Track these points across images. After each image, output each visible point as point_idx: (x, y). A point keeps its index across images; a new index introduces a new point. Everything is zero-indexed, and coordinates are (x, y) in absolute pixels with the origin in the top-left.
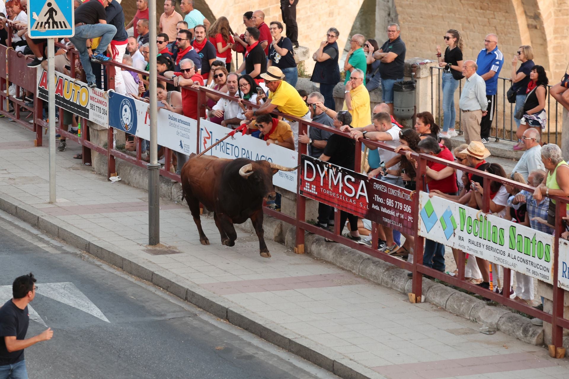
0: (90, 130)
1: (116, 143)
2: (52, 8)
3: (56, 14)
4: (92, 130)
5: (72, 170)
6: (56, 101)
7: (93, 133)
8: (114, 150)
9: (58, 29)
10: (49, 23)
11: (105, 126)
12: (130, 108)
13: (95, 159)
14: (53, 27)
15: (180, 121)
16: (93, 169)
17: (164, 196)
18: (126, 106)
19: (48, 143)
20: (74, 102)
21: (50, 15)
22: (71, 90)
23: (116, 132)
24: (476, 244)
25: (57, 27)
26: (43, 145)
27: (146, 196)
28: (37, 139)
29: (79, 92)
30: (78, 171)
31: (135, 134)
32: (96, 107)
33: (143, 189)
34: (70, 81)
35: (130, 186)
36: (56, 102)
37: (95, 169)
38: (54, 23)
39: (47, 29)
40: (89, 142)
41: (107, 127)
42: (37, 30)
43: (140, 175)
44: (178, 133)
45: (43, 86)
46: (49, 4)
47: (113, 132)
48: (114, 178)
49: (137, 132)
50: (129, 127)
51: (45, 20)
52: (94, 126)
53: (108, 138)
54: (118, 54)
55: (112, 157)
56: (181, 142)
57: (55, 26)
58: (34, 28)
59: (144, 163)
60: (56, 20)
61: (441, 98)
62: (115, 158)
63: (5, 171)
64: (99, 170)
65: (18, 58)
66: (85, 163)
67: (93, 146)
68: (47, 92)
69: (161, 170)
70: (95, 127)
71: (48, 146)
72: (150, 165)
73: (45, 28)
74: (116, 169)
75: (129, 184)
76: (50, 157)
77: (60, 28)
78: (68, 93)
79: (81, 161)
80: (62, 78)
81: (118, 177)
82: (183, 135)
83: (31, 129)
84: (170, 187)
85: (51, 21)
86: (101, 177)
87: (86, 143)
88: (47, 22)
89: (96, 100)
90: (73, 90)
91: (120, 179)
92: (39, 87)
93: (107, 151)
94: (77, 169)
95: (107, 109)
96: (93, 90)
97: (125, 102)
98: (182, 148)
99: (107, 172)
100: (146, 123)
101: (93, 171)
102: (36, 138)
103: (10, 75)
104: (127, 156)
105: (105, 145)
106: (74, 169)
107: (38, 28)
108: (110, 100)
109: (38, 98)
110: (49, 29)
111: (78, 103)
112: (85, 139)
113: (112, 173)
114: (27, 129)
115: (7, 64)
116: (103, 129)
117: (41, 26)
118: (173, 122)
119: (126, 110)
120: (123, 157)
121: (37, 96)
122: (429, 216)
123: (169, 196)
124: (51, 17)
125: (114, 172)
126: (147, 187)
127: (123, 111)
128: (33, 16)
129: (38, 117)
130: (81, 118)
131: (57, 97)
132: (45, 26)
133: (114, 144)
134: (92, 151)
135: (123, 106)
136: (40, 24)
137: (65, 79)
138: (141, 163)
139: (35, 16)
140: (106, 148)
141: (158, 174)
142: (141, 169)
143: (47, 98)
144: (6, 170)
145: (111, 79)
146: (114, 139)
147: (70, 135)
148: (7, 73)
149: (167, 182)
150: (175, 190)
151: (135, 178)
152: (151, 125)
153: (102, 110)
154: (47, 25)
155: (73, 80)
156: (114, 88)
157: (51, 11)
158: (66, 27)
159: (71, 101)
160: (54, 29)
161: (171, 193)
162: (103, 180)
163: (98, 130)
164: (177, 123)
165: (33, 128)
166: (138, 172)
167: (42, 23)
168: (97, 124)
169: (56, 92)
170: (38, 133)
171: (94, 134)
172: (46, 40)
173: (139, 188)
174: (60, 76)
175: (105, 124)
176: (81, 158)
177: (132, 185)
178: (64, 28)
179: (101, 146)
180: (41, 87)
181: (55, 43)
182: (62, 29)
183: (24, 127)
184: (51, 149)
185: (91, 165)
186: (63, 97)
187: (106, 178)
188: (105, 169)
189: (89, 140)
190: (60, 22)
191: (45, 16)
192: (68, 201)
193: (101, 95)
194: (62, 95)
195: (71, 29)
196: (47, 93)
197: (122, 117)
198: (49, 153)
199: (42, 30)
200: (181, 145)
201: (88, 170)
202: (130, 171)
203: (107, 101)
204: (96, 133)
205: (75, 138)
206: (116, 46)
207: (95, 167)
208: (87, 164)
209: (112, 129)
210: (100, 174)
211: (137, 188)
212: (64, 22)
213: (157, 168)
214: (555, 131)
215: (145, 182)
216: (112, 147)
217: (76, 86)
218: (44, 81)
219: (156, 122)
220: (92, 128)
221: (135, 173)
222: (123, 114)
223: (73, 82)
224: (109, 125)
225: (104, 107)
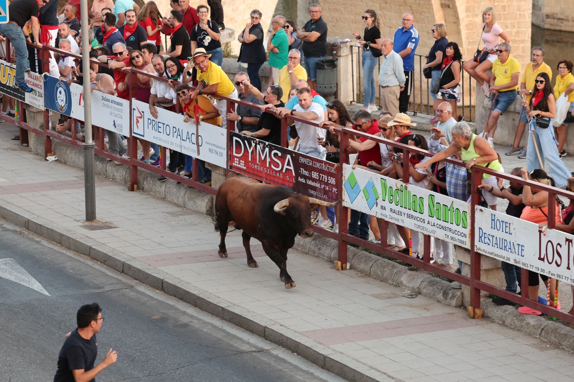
0: (27, 112)
1: (52, 124)
4: (29, 112)
5: (10, 151)
7: (29, 115)
8: (50, 131)
11: (40, 108)
12: (65, 91)
13: (32, 140)
15: (113, 102)
17: (100, 174)
18: (60, 89)
20: (10, 85)
22: (7, 75)
23: (52, 114)
24: (397, 213)
27: (82, 174)
30: (16, 152)
31: (70, 115)
33: (79, 168)
34: (6, 66)
35: (67, 165)
37: (32, 150)
40: (26, 124)
41: (43, 108)
43: (76, 155)
44: (111, 114)
47: (48, 113)
48: (51, 158)
49: (71, 113)
50: (64, 108)
52: (30, 108)
53: (44, 119)
54: (52, 39)
55: (48, 137)
56: (114, 121)
59: (79, 143)
61: (362, 75)
62: (51, 138)
64: (36, 151)
66: (22, 144)
67: (29, 127)
69: (96, 149)
70: (31, 110)
72: (85, 145)
74: (52, 149)
75: (65, 163)
78: (4, 77)
79: (18, 142)
81: (54, 156)
82: (116, 115)
84: (105, 166)
86: (38, 157)
87: (23, 125)
89: (32, 83)
90: (9, 74)
91: (57, 159)
93: (43, 131)
94: (15, 150)
95: (42, 91)
96: (28, 74)
97: (60, 85)
98: (116, 127)
99: (44, 152)
100: (80, 104)
101: (30, 151)
104: (63, 137)
105: (41, 127)
106: (12, 150)
108: (45, 83)
112: (22, 121)
113: (49, 153)
116: (39, 111)
118: (106, 103)
119: (60, 93)
120: (59, 138)
122: (352, 187)
123: (104, 174)
125: (51, 152)
126: (83, 166)
127: (58, 93)
130: (18, 101)
133: (50, 125)
134: (29, 132)
135: (57, 88)
137: (1, 64)
138: (76, 143)
140: (43, 129)
141: (93, 153)
142: (77, 149)
145: (46, 63)
146: (50, 120)
147: (7, 117)
149: (102, 160)
150: (110, 168)
151: (72, 158)
152: (85, 106)
153: (37, 93)
155: (9, 64)
156: (48, 71)
159: (8, 84)
161: (106, 171)
162: (41, 160)
163: (34, 112)
164: (110, 104)
166: (74, 151)
168: (33, 107)
171: (31, 116)
173: (76, 167)
175: (41, 106)
176: (19, 139)
177: (68, 163)
179: (37, 127)
185: (28, 146)
187: (43, 158)
188: (41, 149)
189: (26, 122)
192: (7, 180)
193: (36, 78)
195: (5, 16)
197: (57, 99)
200: (114, 124)
201: (26, 150)
202: (66, 150)
203: (42, 84)
204: (32, 114)
205: (12, 120)
206: (50, 31)
207: (32, 147)
208: (24, 145)
209: (47, 111)
210: (37, 154)
211: (73, 167)
213: (92, 148)
214: (469, 104)
215: (80, 160)
216: (48, 128)
217: (12, 70)
219: (90, 103)
220: (28, 110)
221: (71, 152)
222: (58, 97)
223: (9, 67)
224: (45, 107)
225: (40, 90)
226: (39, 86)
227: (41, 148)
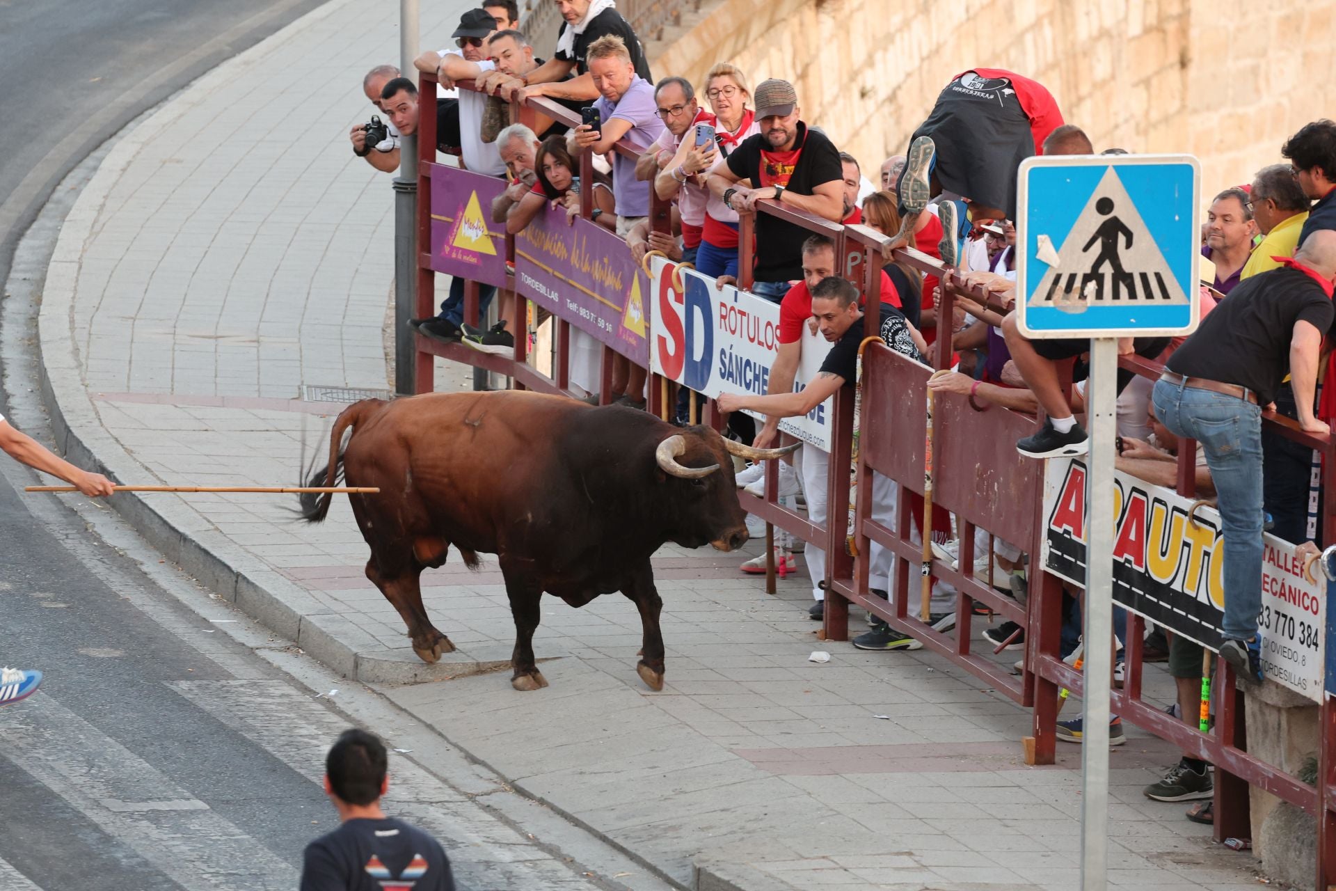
0: (1249, 705)
2: (1115, 219)
3: (1129, 244)
4: (1256, 707)
5: (1170, 865)
6: (1115, 585)
7: (1259, 717)
9: (1133, 302)
10: (1100, 279)
11: (1307, 693)
13: (1264, 826)
14: (1116, 295)
16: (1256, 867)
19: (1079, 753)
20: (1187, 591)
21: (1104, 245)
22: (1175, 546)
25: (1133, 295)
26: (1057, 759)
28: (1036, 734)
29: (1207, 554)
30: (1197, 870)
32: (1274, 617)
34: (1175, 509)
36: (1117, 592)
37: (1265, 866)
38: (1121, 276)
39: (1091, 299)
40: (1243, 756)
42: (1051, 304)
45: (1066, 526)
46: (1105, 205)
51: (1084, 264)
52: (1264, 690)
57: (1123, 290)
58: (1039, 299)
60: (1127, 268)
63: (905, 857)
64: (1282, 871)
65: (972, 412)
66: (1223, 840)
67: (1257, 772)
68: (1083, 548)
70: (1267, 696)
71: (1076, 763)
73: (1082, 296)
76: (1084, 808)
77: (1141, 299)
78: (1163, 554)
79: (1208, 831)
80: (1144, 494)
83: (1014, 696)
85: (1107, 269)
87: (1232, 760)
88: (1094, 275)
89: (1277, 588)
90: (1186, 544)
92: (1050, 531)
93: (1315, 792)
94: (1193, 862)
95: (1318, 623)
99: (1313, 879)
101: (1256, 873)
102: (1031, 729)
103: (938, 479)
105: (1308, 770)
106: (1178, 863)
107: (1055, 297)
109: (1046, 573)
110: (1099, 303)
111: (1202, 598)
112: (1226, 743)
114: (997, 694)
115: (929, 436)
116: (1300, 703)
117: (1069, 288)
121: (1043, 565)
124: (1109, 252)
128: (1037, 250)
129: (1044, 648)
131: (1119, 570)
132: (1083, 289)
134: (1253, 791)
136: (1063, 283)
137: (1156, 500)
139: (1046, 250)
140: (1312, 783)
143: (1081, 575)
144: (910, 854)
147: (1165, 723)
148: (928, 472)
153: (1298, 629)
154: (1092, 286)
155: (1187, 503)
157: (1112, 232)
158: (1165, 295)
159: (1176, 586)
160: (1117, 303)
163: (1279, 709)
165: (1019, 691)
167: (1072, 277)
168: (1276, 685)
169: (1119, 551)
170: (1039, 712)
171: (1265, 724)
172: (1083, 346)
174: (1134, 489)
175: (1310, 685)
176: (1210, 822)
178: (1158, 300)
179: (1291, 772)
180: (1060, 531)
181: (1121, 359)
182: (1149, 302)
183: (987, 687)
184: (1090, 778)
185: (1247, 849)
186: (1142, 570)
188: (1302, 866)
189: (1243, 747)
190: (1144, 277)
191: (1086, 249)
193: (1297, 568)
194: (1139, 563)
195: (1184, 303)
196: (1080, 551)
198: (1082, 793)
199: (1073, 305)
201: (1238, 868)
203: (1320, 593)
205: (1187, 736)
207: (1265, 856)
208: (1232, 842)
212: (1158, 275)
217: (1197, 528)
218: (1072, 507)
220: (1254, 698)
223: (1185, 513)
224: (1326, 688)
225: (1308, 617)
226: (1307, 602)
227: (1304, 861)
